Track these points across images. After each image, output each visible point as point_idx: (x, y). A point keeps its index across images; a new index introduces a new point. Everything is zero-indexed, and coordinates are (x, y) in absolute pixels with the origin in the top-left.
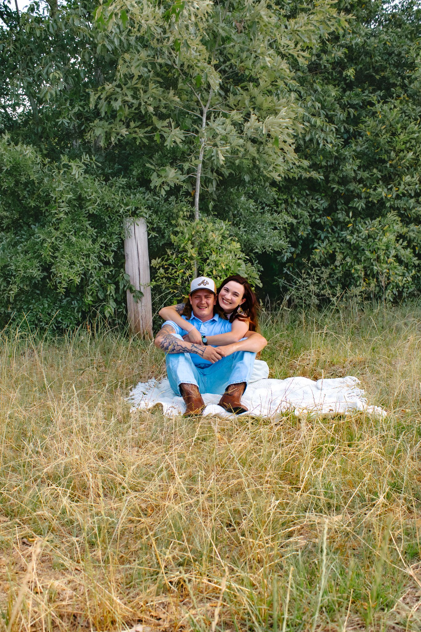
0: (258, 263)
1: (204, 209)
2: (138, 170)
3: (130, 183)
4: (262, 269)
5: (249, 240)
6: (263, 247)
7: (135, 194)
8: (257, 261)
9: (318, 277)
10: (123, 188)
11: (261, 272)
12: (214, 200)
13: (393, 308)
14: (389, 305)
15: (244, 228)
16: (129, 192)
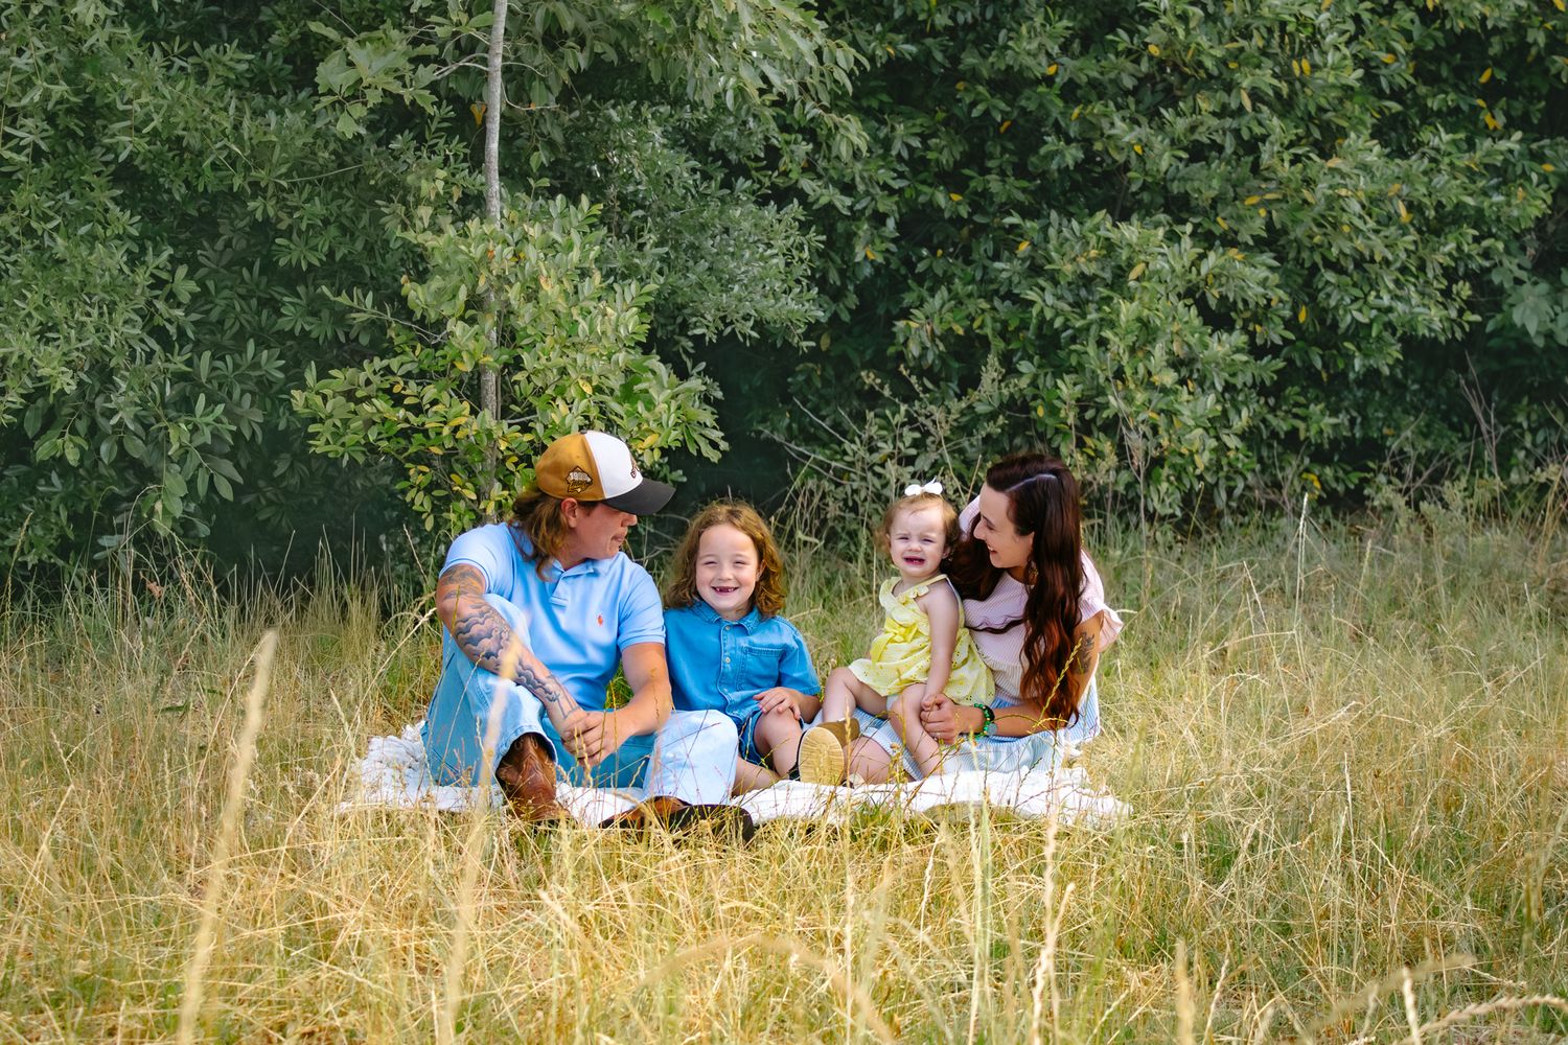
0: (706, 372)
1: (515, 174)
2: (289, 29)
3: (262, 71)
4: (719, 394)
5: (673, 292)
6: (723, 319)
7: (280, 112)
8: (703, 365)
9: (917, 435)
10: (239, 87)
11: (716, 403)
12: (551, 144)
13: (1178, 548)
14: (1166, 534)
15: (657, 245)
16: (258, 100)
